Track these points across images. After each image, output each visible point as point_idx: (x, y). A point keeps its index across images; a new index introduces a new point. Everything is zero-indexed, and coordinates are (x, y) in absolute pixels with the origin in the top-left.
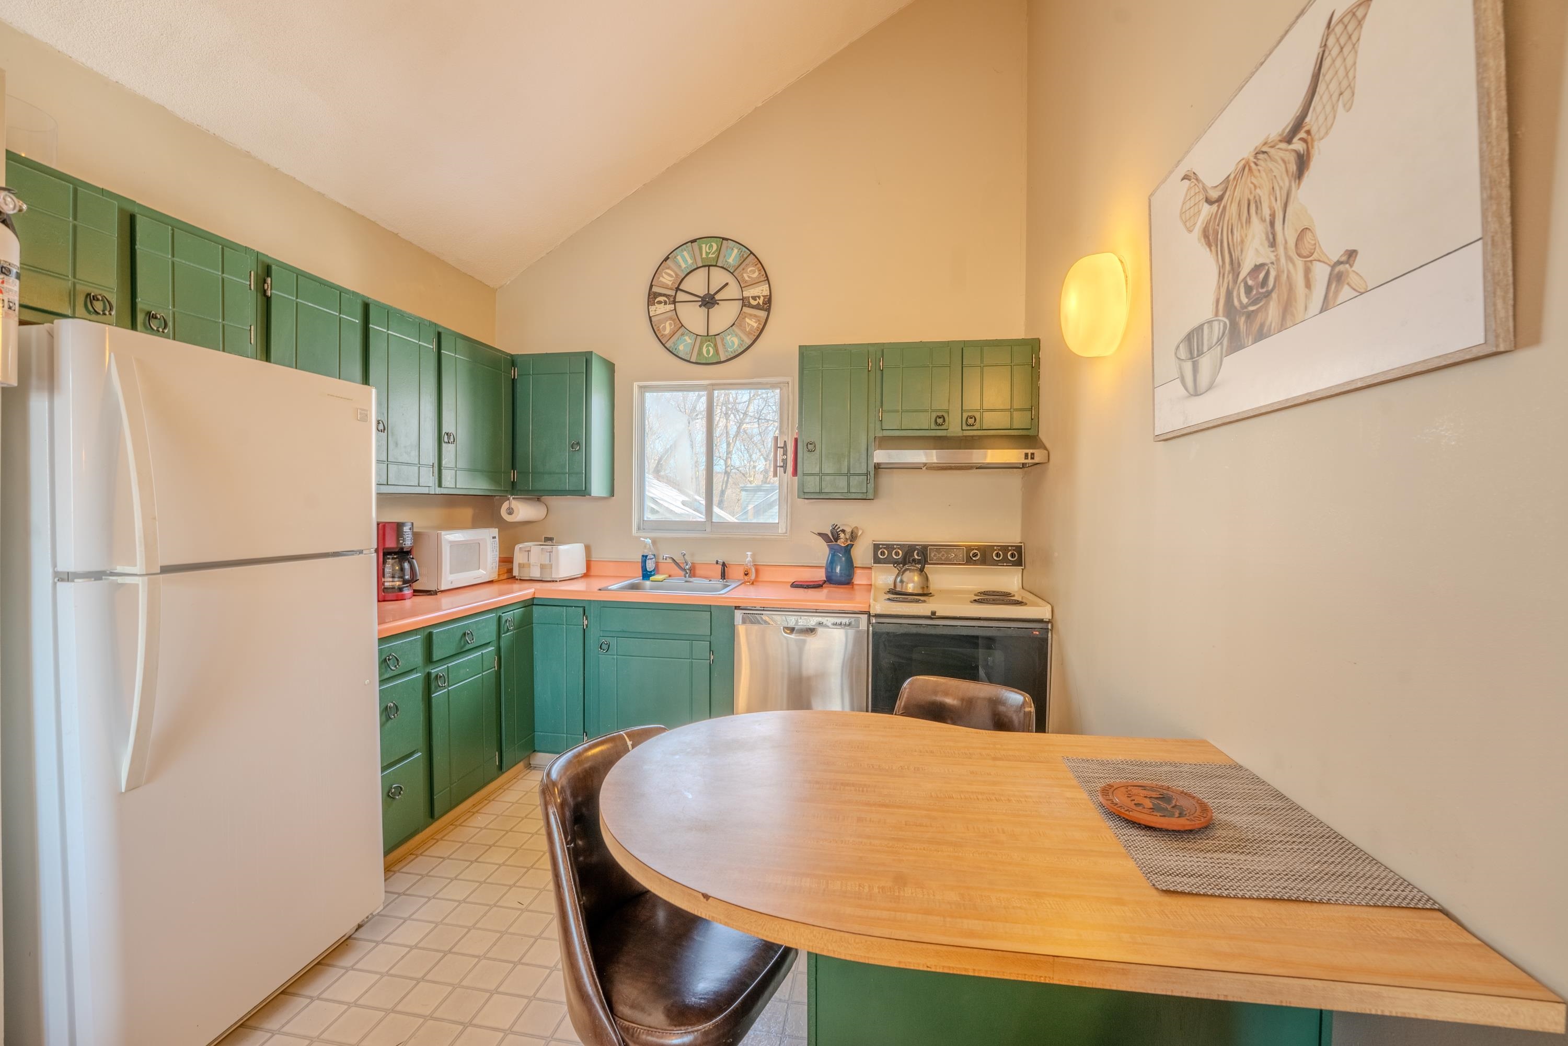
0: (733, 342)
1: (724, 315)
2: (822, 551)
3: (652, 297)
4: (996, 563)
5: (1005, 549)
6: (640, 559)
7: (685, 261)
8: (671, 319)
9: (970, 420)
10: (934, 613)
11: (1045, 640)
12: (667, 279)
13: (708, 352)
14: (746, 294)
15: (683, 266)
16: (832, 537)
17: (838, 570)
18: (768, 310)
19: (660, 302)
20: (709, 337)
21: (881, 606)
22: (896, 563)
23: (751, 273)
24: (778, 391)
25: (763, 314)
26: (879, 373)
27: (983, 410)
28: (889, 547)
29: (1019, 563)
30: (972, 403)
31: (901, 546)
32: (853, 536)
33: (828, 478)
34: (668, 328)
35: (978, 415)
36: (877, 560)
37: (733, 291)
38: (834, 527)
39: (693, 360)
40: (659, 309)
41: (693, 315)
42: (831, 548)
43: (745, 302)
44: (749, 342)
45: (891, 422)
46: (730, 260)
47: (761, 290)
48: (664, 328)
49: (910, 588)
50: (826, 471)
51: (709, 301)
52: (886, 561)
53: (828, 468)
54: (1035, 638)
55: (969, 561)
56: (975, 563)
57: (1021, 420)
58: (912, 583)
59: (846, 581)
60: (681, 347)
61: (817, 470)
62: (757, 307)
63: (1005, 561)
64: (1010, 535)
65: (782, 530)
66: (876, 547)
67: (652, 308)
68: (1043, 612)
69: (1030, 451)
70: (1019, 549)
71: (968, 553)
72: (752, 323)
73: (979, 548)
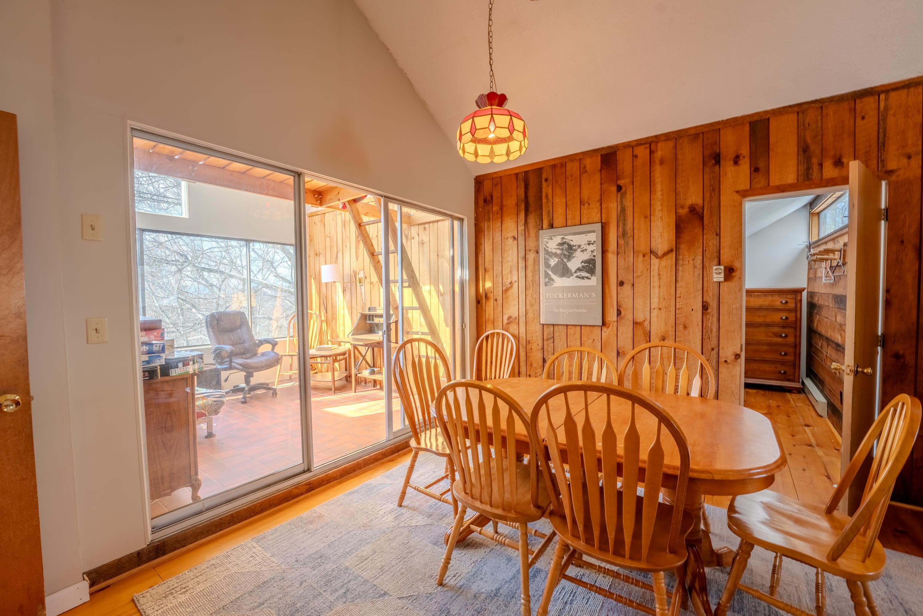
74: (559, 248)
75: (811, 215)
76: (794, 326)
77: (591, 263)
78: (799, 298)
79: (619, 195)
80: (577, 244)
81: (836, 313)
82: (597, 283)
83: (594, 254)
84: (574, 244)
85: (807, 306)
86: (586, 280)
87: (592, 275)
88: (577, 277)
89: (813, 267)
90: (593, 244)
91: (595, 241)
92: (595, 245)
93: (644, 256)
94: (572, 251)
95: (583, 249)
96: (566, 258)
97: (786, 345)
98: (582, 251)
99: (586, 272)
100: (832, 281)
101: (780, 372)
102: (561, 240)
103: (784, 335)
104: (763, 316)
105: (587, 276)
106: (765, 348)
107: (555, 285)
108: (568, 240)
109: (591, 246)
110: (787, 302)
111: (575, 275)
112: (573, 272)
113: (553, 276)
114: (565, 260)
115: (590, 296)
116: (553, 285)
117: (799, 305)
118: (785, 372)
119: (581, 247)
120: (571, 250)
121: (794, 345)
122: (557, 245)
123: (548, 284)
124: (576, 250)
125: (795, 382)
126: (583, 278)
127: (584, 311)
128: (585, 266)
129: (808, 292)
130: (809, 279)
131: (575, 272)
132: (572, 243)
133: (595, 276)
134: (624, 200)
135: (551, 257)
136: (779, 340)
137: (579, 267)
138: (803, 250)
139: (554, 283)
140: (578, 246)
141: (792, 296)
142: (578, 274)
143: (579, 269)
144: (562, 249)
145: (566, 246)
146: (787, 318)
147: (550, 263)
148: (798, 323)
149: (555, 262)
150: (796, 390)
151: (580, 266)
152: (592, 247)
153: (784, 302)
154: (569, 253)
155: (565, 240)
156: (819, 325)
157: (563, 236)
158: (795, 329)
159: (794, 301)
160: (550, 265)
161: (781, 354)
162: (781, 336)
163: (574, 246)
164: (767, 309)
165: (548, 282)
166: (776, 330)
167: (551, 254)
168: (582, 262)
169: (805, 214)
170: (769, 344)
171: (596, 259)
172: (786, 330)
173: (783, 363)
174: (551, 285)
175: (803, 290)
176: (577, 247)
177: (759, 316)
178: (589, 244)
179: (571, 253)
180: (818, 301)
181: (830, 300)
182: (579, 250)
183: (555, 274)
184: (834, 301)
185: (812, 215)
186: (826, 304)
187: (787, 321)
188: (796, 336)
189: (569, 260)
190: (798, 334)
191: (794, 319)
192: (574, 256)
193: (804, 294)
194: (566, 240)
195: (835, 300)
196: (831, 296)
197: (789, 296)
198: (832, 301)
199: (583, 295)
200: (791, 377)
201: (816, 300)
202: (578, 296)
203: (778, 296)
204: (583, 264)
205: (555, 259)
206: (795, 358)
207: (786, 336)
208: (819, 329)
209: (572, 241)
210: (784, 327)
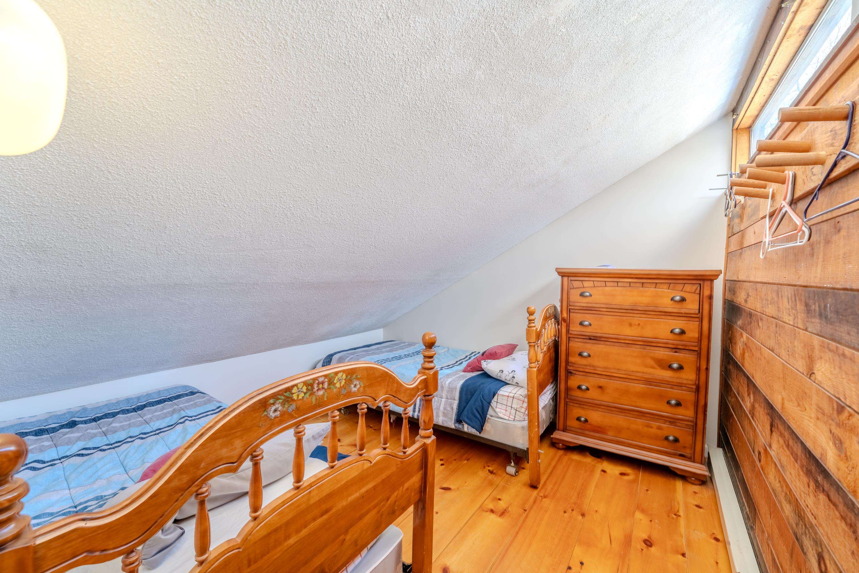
75: (735, 132)
76: (696, 349)
78: (707, 293)
81: (809, 347)
85: (724, 309)
89: (736, 229)
97: (680, 385)
100: (802, 242)
101: (667, 438)
103: (675, 366)
104: (639, 325)
106: (640, 387)
110: (683, 300)
117: (706, 307)
118: (676, 440)
121: (694, 387)
125: (694, 462)
129: (725, 281)
130: (729, 255)
136: (667, 374)
138: (719, 199)
141: (695, 287)
146: (683, 332)
148: (704, 343)
150: (696, 479)
153: (678, 298)
156: (747, 354)
158: (699, 354)
159: (697, 297)
161: (668, 403)
162: (670, 367)
164: (645, 312)
166: (662, 353)
169: (724, 132)
170: (648, 382)
172: (680, 355)
173: (673, 421)
175: (715, 275)
177: (630, 325)
180: (746, 301)
181: (785, 304)
184: (800, 307)
185: (736, 130)
186: (771, 310)
187: (684, 337)
188: (699, 369)
190: (704, 367)
191: (696, 335)
193: (719, 285)
195: (807, 305)
196: (788, 292)
197: (688, 288)
198: (794, 307)
200: (688, 452)
201: (740, 299)
203: (666, 286)
206: (696, 413)
207: (681, 368)
208: (747, 364)
210: (676, 349)
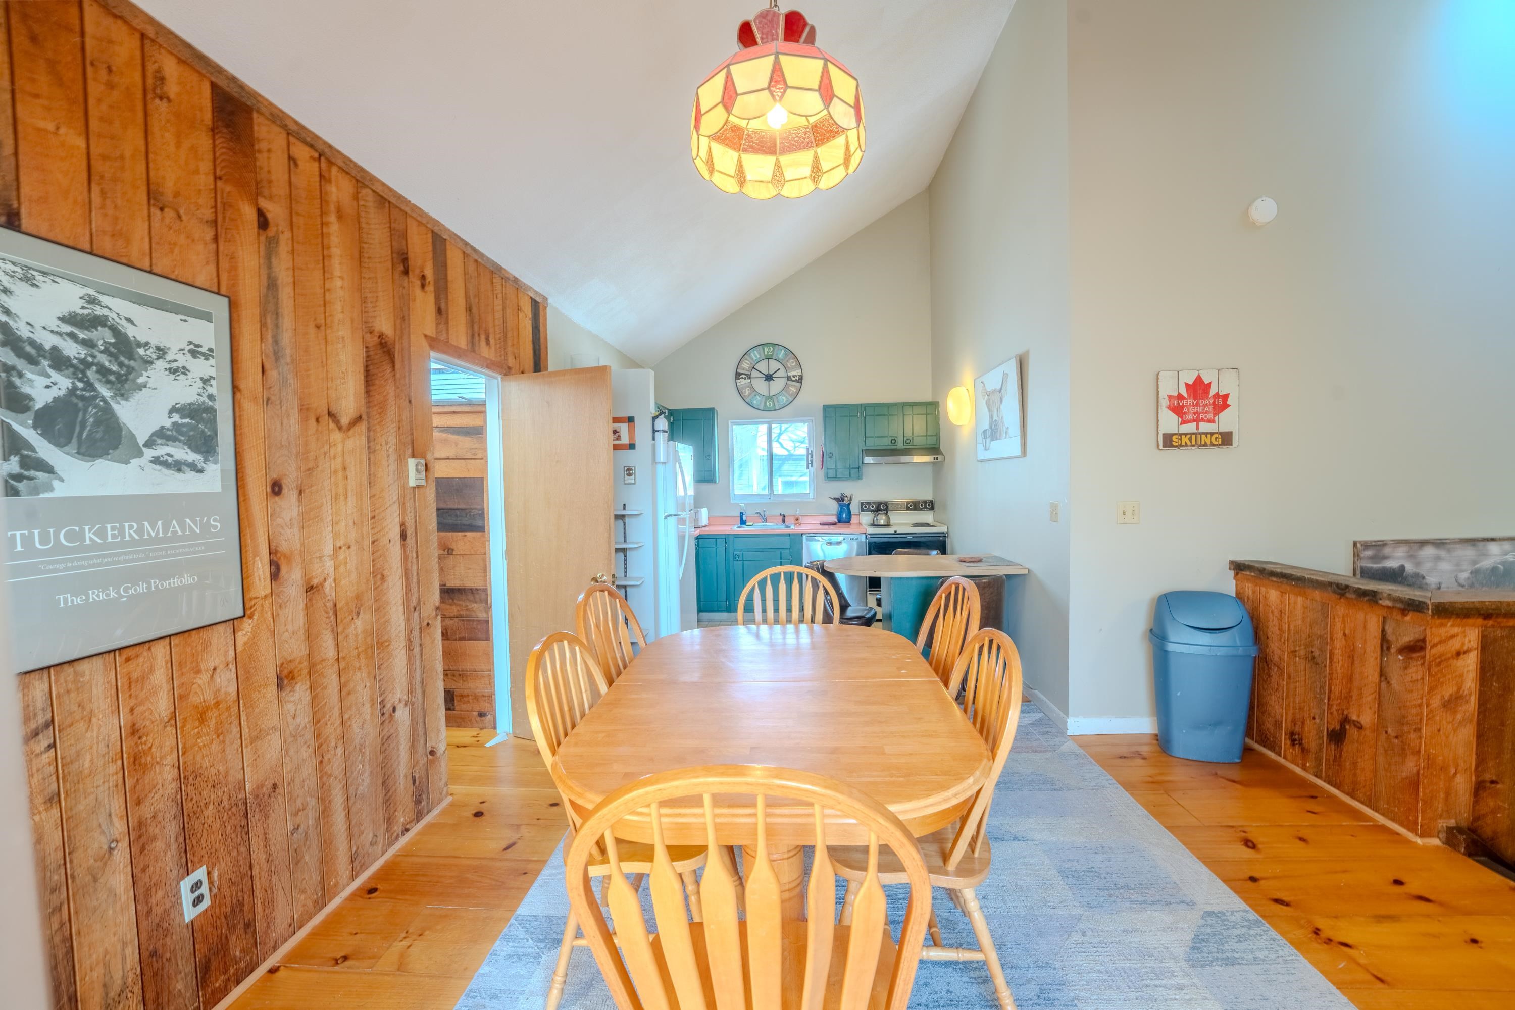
0: (783, 399)
1: (777, 385)
2: (834, 507)
3: (738, 375)
4: (921, 509)
5: (925, 502)
6: (739, 515)
7: (756, 356)
8: (749, 387)
9: (908, 441)
10: (896, 532)
11: (945, 542)
12: (746, 365)
13: (770, 404)
14: (789, 374)
15: (755, 359)
16: (840, 500)
17: (844, 516)
18: (801, 382)
19: (742, 378)
20: (769, 397)
21: (871, 530)
22: (872, 511)
23: (792, 363)
24: (807, 424)
25: (798, 384)
26: (863, 419)
27: (913, 436)
28: (869, 504)
29: (932, 509)
30: (908, 432)
31: (874, 503)
32: (851, 499)
33: (839, 470)
34: (747, 392)
35: (911, 438)
36: (863, 510)
37: (782, 373)
38: (842, 494)
39: (762, 408)
40: (742, 382)
41: (760, 385)
42: (840, 505)
43: (789, 378)
44: (791, 399)
45: (870, 443)
46: (780, 356)
47: (797, 372)
48: (745, 392)
49: (882, 522)
50: (838, 467)
51: (769, 378)
52: (867, 511)
53: (840, 465)
54: (941, 541)
55: (908, 509)
56: (911, 510)
57: (931, 441)
58: (882, 520)
59: (848, 521)
60: (755, 402)
61: (834, 467)
62: (796, 381)
63: (925, 508)
64: (926, 495)
65: (811, 496)
66: (862, 504)
67: (738, 381)
68: (944, 529)
69: (936, 456)
70: (932, 502)
71: (907, 504)
72: (793, 390)
73: (913, 502)
74: (72, 336)
77: (202, 420)
79: (263, 238)
80: (154, 342)
82: (223, 486)
83: (212, 390)
84: (142, 339)
86: (190, 475)
87: (206, 460)
88: (156, 461)
90: (207, 357)
91: (211, 350)
92: (212, 362)
93: (317, 420)
94: (132, 363)
95: (174, 365)
96: (108, 382)
98: (173, 371)
99: (190, 447)
102: (82, 303)
105: (190, 461)
107: (60, 490)
108: (115, 316)
109: (201, 361)
111: (149, 453)
112: (141, 441)
113: (45, 449)
114: (105, 392)
115: (206, 527)
116: (51, 489)
119: (169, 357)
120: (131, 356)
122: (63, 319)
123: (21, 486)
124: (151, 363)
126: (178, 466)
127: (187, 580)
128: (183, 425)
131: (149, 444)
132: (130, 331)
133: (216, 463)
134: (273, 260)
135: (33, 361)
137: (162, 428)
139: (56, 483)
140: (158, 349)
142: (161, 451)
143: (161, 435)
144: (88, 344)
145: (102, 336)
147: (26, 389)
149: (54, 392)
151: (168, 423)
152: (200, 368)
154: (121, 365)
155: (99, 311)
157: (91, 292)
160: (29, 398)
163: (139, 345)
165: (18, 478)
167: (29, 349)
168: (173, 410)
171: (217, 407)
174: (35, 491)
176: (151, 353)
178: (194, 354)
179: (130, 370)
182: (160, 365)
183: (59, 440)
189: (122, 394)
192: (141, 380)
194: (105, 312)
199: (182, 525)
202: (165, 531)
204: (176, 418)
205: (55, 376)
209: (129, 320)
